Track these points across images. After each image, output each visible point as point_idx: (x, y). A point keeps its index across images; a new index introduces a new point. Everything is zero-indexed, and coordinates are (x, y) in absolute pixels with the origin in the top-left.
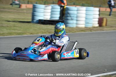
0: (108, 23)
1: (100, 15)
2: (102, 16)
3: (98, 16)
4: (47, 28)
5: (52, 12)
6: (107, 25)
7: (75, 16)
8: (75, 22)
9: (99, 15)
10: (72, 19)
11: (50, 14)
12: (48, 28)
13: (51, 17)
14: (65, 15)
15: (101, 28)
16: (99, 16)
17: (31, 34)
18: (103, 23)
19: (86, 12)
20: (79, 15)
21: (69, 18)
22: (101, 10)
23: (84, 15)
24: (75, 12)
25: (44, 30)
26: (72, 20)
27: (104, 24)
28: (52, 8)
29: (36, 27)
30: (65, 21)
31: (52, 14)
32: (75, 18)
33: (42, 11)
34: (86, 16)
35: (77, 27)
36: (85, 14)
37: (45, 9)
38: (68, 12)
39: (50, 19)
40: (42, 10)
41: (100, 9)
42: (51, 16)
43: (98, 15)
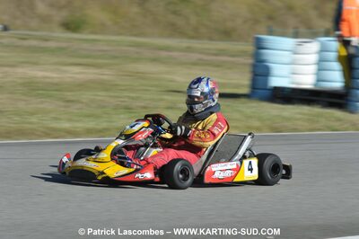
13: (318, 80)
28: (323, 50)
31: (320, 70)
33: (286, 60)
37: (295, 53)
39: (315, 85)
42: (317, 74)
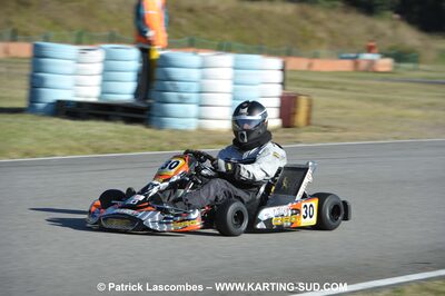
0: (316, 114)
1: (288, 82)
2: (292, 89)
3: (277, 90)
4: (87, 134)
5: (108, 74)
6: (313, 121)
7: (195, 87)
8: (192, 109)
9: (282, 84)
10: (181, 98)
11: (98, 79)
12: (92, 131)
13: (103, 93)
14: (156, 85)
15: (289, 133)
16: (284, 89)
17: (27, 154)
18: (294, 113)
19: (236, 75)
20: (210, 84)
21: (171, 95)
22: (289, 67)
23: (228, 86)
24: (195, 74)
25: (76, 140)
26: (182, 101)
27: (301, 118)
28: (109, 58)
29: (45, 130)
30: (157, 104)
31: (104, 81)
32: (194, 97)
34: (235, 90)
35: (200, 129)
36: (230, 82)
37: (79, 63)
38: (166, 74)
39: (99, 98)
40: (69, 66)
41: (284, 64)
42: (102, 86)
43: (280, 86)
